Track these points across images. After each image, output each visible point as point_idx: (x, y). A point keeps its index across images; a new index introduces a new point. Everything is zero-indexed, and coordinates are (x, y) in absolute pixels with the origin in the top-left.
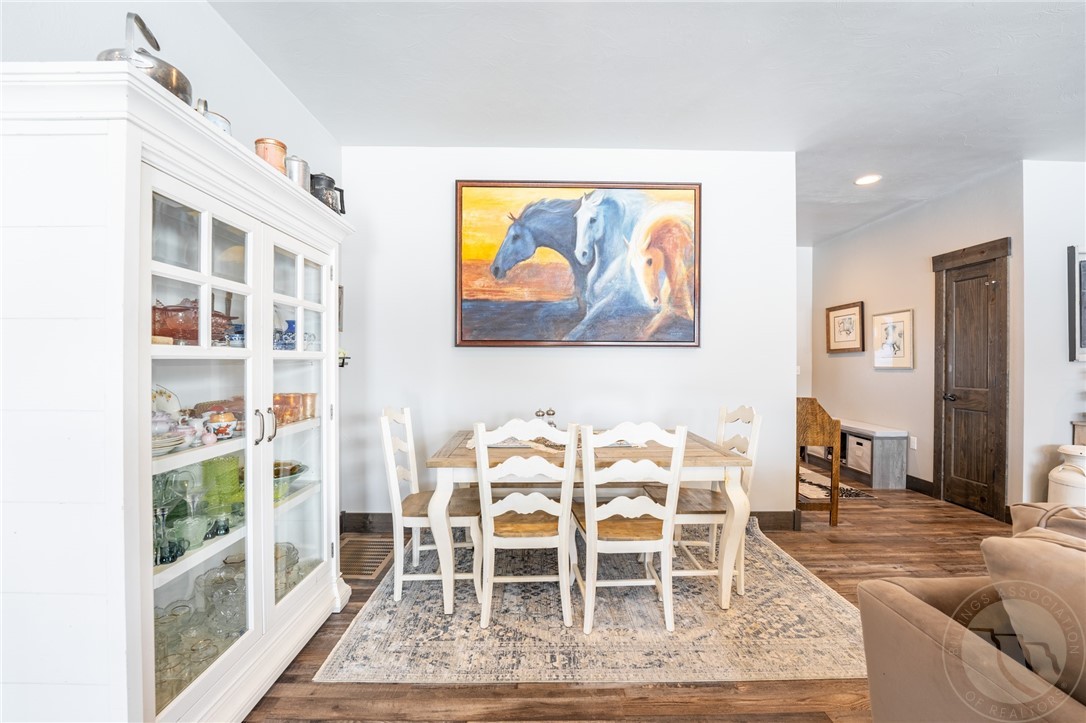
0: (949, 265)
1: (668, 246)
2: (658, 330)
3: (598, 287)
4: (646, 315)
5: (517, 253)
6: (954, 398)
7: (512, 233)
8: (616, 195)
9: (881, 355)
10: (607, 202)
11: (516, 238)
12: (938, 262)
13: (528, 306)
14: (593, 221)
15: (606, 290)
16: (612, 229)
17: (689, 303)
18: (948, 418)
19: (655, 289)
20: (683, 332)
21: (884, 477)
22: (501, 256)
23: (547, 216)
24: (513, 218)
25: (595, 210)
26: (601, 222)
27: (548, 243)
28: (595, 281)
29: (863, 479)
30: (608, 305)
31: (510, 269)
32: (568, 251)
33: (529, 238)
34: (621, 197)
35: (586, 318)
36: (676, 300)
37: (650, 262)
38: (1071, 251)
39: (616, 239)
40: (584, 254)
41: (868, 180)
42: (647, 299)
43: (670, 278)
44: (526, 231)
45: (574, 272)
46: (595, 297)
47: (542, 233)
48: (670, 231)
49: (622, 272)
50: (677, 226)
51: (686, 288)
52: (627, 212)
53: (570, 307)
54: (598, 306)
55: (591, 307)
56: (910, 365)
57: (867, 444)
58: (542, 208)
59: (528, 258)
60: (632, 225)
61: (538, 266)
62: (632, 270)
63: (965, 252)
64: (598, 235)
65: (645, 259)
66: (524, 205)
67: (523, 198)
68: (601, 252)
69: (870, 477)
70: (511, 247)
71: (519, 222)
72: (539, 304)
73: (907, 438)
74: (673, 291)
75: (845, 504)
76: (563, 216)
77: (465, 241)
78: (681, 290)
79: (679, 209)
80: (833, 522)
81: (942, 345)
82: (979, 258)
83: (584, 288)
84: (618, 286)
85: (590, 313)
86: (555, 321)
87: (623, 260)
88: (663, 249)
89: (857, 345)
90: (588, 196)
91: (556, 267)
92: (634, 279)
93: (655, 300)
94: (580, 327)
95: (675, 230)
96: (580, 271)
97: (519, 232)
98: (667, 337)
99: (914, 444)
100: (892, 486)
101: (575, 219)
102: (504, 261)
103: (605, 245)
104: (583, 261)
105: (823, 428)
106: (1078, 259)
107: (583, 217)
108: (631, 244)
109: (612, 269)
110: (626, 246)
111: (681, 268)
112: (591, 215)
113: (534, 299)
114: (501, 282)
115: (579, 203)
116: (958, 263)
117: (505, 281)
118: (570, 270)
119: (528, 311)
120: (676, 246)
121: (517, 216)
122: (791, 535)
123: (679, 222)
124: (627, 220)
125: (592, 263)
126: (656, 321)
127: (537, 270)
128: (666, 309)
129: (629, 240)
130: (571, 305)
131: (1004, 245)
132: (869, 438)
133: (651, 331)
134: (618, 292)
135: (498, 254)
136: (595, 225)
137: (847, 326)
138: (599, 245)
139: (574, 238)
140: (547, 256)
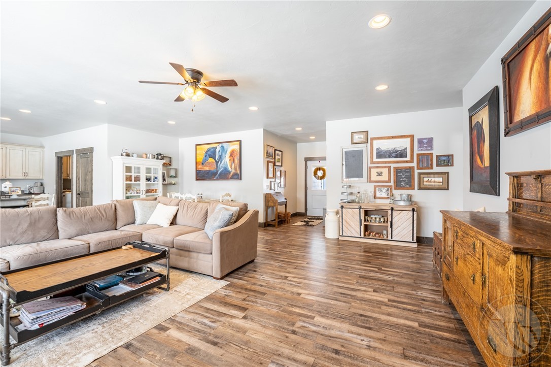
2: (232, 176)
3: (220, 166)
8: (224, 145)
10: (222, 147)
11: (206, 156)
13: (208, 171)
14: (219, 151)
15: (222, 167)
16: (223, 153)
17: (238, 170)
19: (231, 166)
22: (203, 160)
23: (211, 151)
25: (219, 149)
26: (221, 151)
27: (211, 157)
30: (222, 170)
31: (205, 163)
32: (215, 159)
33: (208, 156)
36: (235, 169)
39: (224, 155)
40: (218, 159)
42: (230, 169)
43: (234, 164)
46: (220, 169)
47: (210, 155)
48: (234, 152)
49: (225, 163)
52: (226, 148)
54: (220, 171)
58: (210, 149)
59: (208, 161)
60: (227, 152)
64: (220, 154)
65: (229, 159)
68: (221, 158)
70: (205, 158)
71: (206, 153)
72: (210, 171)
74: (235, 167)
76: (214, 151)
77: (197, 158)
79: (236, 147)
83: (218, 167)
85: (219, 173)
86: (212, 174)
87: (225, 160)
88: (233, 157)
90: (218, 146)
91: (213, 162)
94: (217, 176)
96: (217, 162)
107: (217, 151)
108: (227, 156)
109: (223, 162)
110: (225, 157)
111: (237, 161)
115: (216, 147)
119: (208, 173)
120: (236, 155)
121: (206, 151)
123: (236, 150)
124: (226, 150)
125: (219, 161)
126: (232, 173)
127: (209, 163)
128: (233, 171)
133: (230, 176)
134: (224, 167)
138: (220, 156)
139: (216, 155)
140: (211, 160)
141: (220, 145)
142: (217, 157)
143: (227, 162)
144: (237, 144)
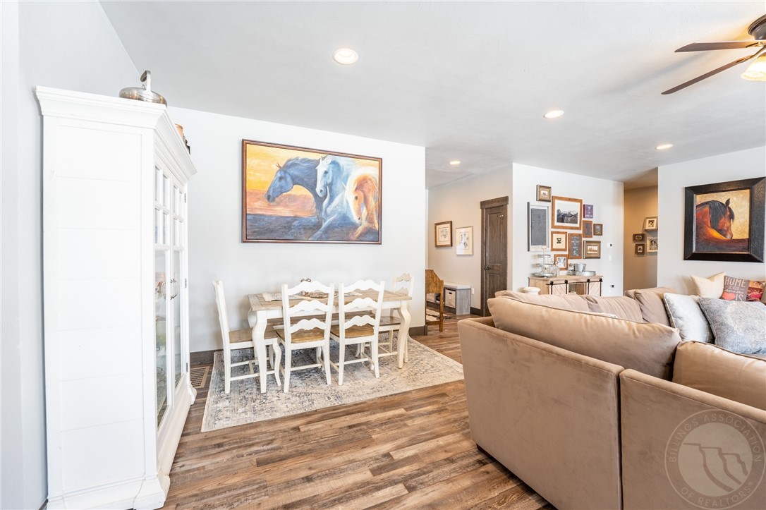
0: (487, 206)
1: (366, 191)
2: (361, 235)
3: (329, 210)
4: (355, 226)
5: (282, 187)
6: (489, 269)
7: (279, 175)
9: (459, 248)
10: (334, 163)
11: (281, 178)
12: (483, 204)
13: (288, 219)
14: (326, 173)
15: (333, 212)
16: (337, 178)
17: (376, 221)
18: (486, 278)
19: (359, 213)
20: (373, 236)
21: (461, 309)
22: (272, 189)
23: (300, 167)
24: (279, 167)
25: (327, 166)
26: (330, 174)
27: (301, 183)
28: (327, 207)
29: (452, 310)
30: (334, 220)
31: (277, 196)
32: (312, 188)
33: (289, 179)
34: (341, 160)
35: (323, 227)
36: (370, 219)
37: (356, 198)
38: (528, 203)
39: (339, 184)
40: (321, 191)
41: (455, 163)
42: (355, 218)
43: (367, 207)
44: (287, 175)
45: (316, 201)
46: (327, 215)
47: (297, 177)
48: (366, 182)
49: (342, 202)
50: (370, 179)
51: (374, 213)
52: (345, 170)
53: (313, 220)
54: (329, 220)
55: (325, 221)
56: (471, 253)
57: (453, 292)
58: (297, 162)
59: (289, 191)
60: (347, 177)
61: (294, 196)
62: (347, 202)
63: (493, 201)
64: (329, 181)
65: (354, 197)
66: (286, 160)
67: (285, 156)
68: (331, 191)
69: (455, 309)
70: (278, 184)
71: (285, 169)
72: (295, 218)
73: (470, 289)
74: (368, 214)
75: (446, 322)
76: (309, 168)
77: (249, 178)
78: (372, 214)
79: (371, 171)
80: (441, 330)
81: (484, 244)
82: (497, 204)
83: (321, 210)
84: (340, 210)
85: (325, 225)
86: (304, 228)
87: (342, 196)
88: (363, 192)
89: (449, 243)
90: (323, 158)
91: (305, 197)
92: (348, 206)
93: (359, 219)
94: (319, 232)
95: (369, 182)
96: (319, 201)
97: (283, 175)
98: (367, 239)
99: (473, 292)
100: (464, 313)
101: (316, 170)
102: (273, 192)
103: (333, 187)
104: (321, 195)
105: (436, 284)
106: (531, 207)
107: (321, 170)
108: (347, 187)
109: (337, 200)
110: (344, 189)
111: (372, 203)
112: (325, 169)
113: (292, 215)
114: (271, 204)
115: (318, 162)
116: (490, 206)
117: (274, 203)
118: (313, 200)
119: (288, 222)
120: (370, 190)
121: (282, 166)
122: (423, 337)
123: (371, 177)
124: (344, 174)
125: (326, 196)
126: (360, 230)
127: (293, 198)
128: (365, 224)
129: (346, 185)
130: (314, 220)
131: (505, 199)
132: (454, 290)
133: (357, 235)
134: (340, 213)
135: (270, 187)
136: (327, 175)
137: (445, 233)
138: (330, 186)
139: (316, 181)
140: (299, 191)
141: (330, 159)
142: (319, 187)
143: (347, 201)
144: (373, 165)
